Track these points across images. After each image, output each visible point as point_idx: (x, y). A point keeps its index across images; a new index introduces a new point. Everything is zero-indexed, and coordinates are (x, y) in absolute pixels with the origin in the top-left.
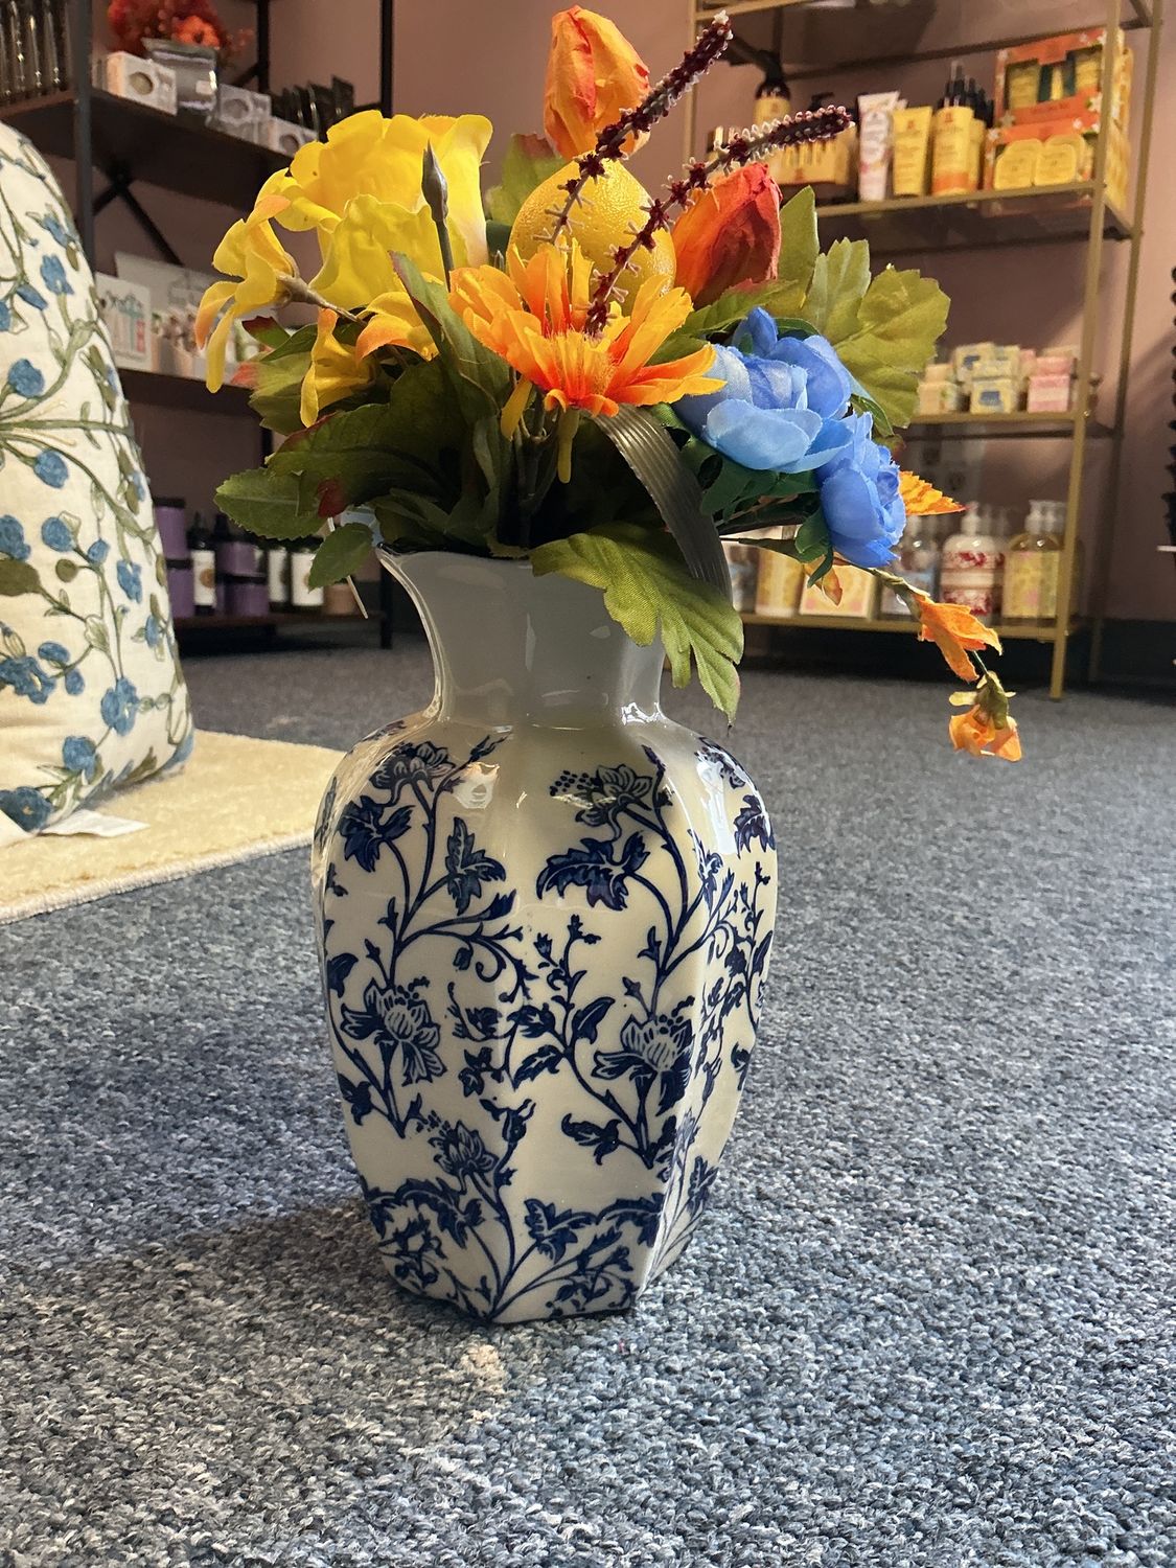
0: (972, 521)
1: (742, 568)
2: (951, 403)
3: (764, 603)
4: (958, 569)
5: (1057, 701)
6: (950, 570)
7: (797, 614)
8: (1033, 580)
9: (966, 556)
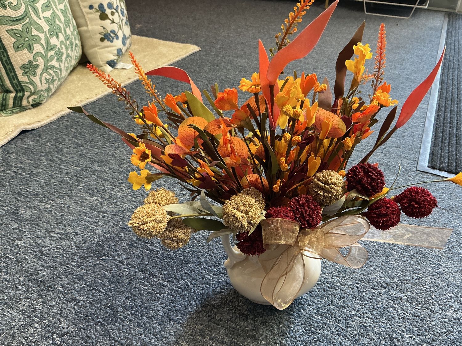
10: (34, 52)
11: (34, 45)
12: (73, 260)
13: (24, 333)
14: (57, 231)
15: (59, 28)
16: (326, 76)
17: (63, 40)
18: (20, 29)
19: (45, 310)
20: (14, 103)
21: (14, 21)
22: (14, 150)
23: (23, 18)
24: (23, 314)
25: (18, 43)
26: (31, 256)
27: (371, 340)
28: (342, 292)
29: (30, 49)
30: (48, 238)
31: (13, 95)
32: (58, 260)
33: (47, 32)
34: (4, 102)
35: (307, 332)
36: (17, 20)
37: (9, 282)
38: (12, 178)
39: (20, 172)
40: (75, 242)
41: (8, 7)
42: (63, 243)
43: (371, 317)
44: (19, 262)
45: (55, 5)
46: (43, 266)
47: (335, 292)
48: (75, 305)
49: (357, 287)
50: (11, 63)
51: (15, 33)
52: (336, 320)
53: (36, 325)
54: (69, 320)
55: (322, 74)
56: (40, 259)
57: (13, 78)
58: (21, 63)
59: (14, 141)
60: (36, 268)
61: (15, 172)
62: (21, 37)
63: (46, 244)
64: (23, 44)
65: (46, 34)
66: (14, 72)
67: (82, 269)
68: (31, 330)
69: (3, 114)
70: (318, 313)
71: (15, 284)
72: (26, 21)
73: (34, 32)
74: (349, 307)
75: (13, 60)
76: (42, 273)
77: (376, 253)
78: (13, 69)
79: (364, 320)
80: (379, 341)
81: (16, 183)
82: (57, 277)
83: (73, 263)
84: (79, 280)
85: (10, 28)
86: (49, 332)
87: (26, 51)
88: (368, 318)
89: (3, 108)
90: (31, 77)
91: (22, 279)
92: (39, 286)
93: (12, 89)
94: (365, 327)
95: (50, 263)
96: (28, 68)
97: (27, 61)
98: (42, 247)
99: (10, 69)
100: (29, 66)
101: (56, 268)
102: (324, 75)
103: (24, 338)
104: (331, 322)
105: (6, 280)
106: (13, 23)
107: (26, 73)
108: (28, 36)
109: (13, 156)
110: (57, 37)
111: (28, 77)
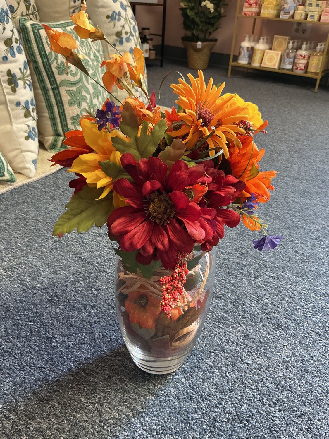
0: (304, 46)
1: (249, 53)
2: (303, 17)
3: (253, 63)
4: (299, 59)
5: (316, 93)
6: (297, 59)
7: (260, 66)
8: (315, 63)
9: (301, 56)
10: (82, 108)
11: (83, 103)
12: (104, 249)
13: (74, 285)
14: (93, 231)
15: (100, 92)
16: (306, 147)
17: (101, 101)
18: (75, 90)
19: (86, 275)
20: (62, 144)
21: (72, 84)
22: (61, 177)
23: (78, 83)
24: (72, 275)
25: (72, 100)
26: (77, 243)
27: (309, 325)
28: (292, 294)
29: (80, 105)
30: (87, 235)
31: (62, 138)
32: (94, 248)
33: (92, 94)
34: (55, 142)
35: (262, 313)
36: (74, 84)
37: (62, 256)
38: (61, 195)
39: (66, 192)
40: (105, 239)
41: (69, 74)
42: (98, 238)
43: (311, 311)
44: (68, 246)
45: (99, 75)
46: (85, 250)
47: (287, 293)
48: (106, 274)
49: (304, 293)
50: (65, 115)
51: (71, 93)
52: (285, 310)
53: (81, 282)
54: (102, 282)
55: (303, 146)
56: (82, 246)
57: (65, 126)
58: (72, 115)
59: (61, 171)
60: (80, 251)
61: (62, 191)
62: (75, 96)
63: (86, 238)
64: (75, 101)
65: (91, 96)
66: (66, 121)
67: (111, 255)
68: (78, 284)
69: (53, 152)
70: (272, 303)
71: (67, 258)
72: (80, 85)
73: (84, 94)
74: (296, 303)
75: (66, 113)
76: (83, 254)
77: (324, 275)
78: (66, 119)
79: (306, 313)
80: (315, 326)
81: (63, 198)
82: (94, 257)
83: (104, 251)
84: (109, 261)
85: (68, 89)
86: (89, 287)
87: (76, 106)
88: (309, 312)
89: (53, 147)
90: (77, 126)
91: (71, 256)
92: (82, 261)
93: (62, 133)
94: (306, 317)
95: (89, 249)
96: (75, 119)
97: (76, 114)
98: (84, 239)
99: (63, 119)
100: (76, 118)
101: (93, 252)
102: (304, 147)
103: (74, 288)
104: (281, 310)
105: (61, 255)
106: (71, 85)
107: (74, 123)
108: (79, 96)
109: (60, 181)
110: (98, 99)
111: (75, 126)
